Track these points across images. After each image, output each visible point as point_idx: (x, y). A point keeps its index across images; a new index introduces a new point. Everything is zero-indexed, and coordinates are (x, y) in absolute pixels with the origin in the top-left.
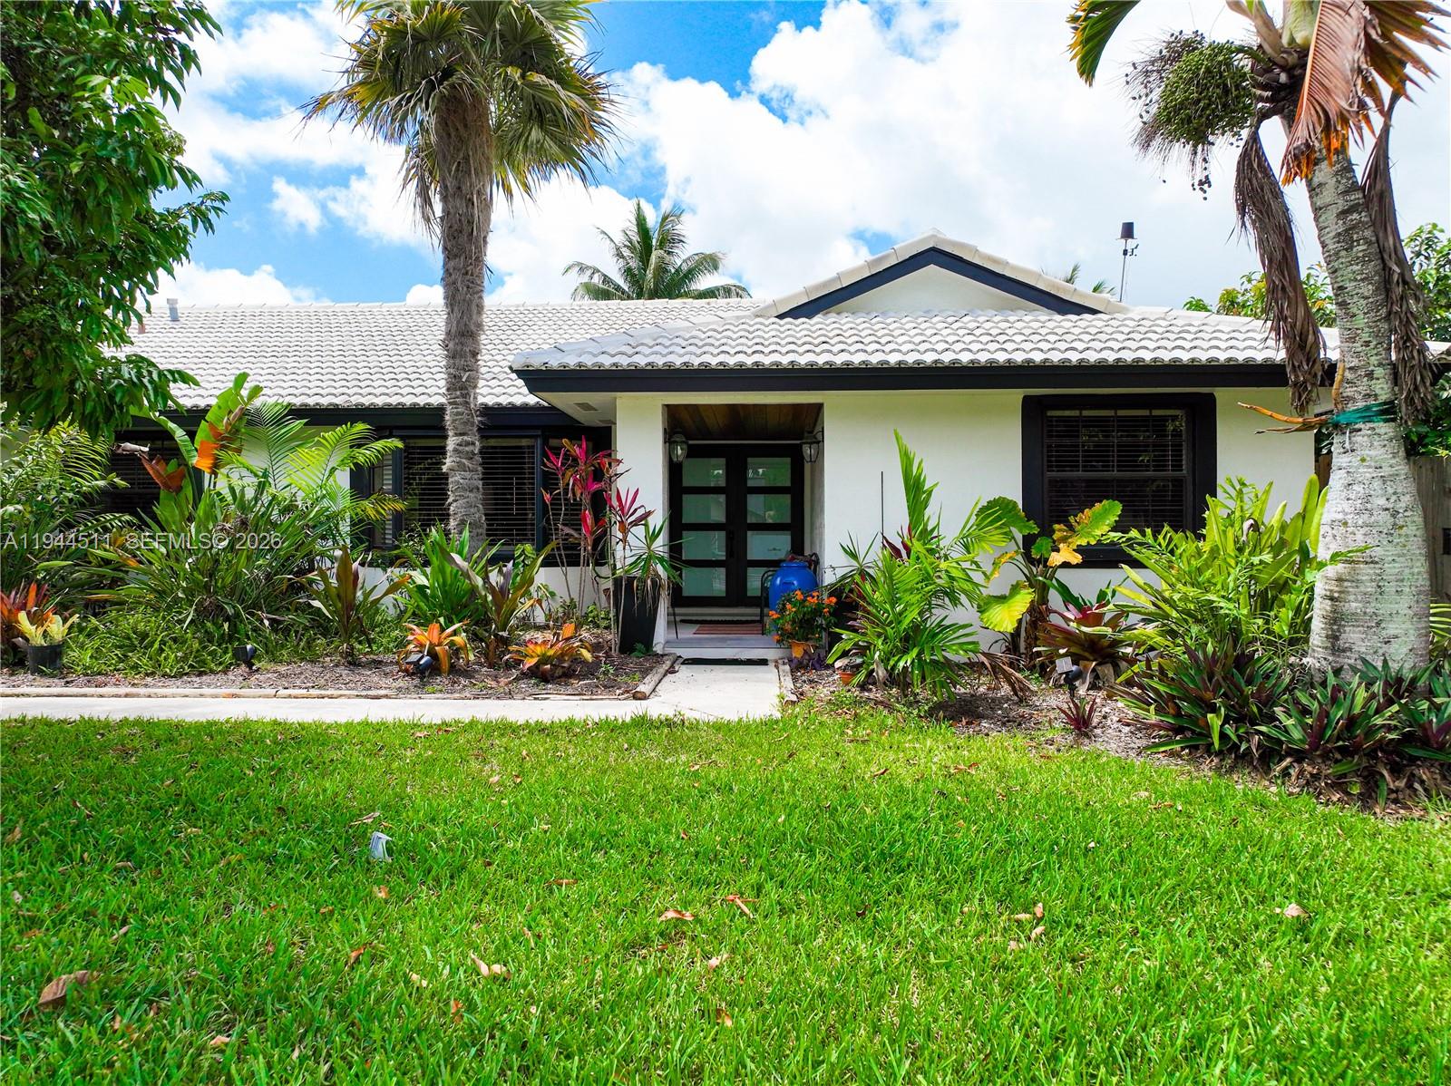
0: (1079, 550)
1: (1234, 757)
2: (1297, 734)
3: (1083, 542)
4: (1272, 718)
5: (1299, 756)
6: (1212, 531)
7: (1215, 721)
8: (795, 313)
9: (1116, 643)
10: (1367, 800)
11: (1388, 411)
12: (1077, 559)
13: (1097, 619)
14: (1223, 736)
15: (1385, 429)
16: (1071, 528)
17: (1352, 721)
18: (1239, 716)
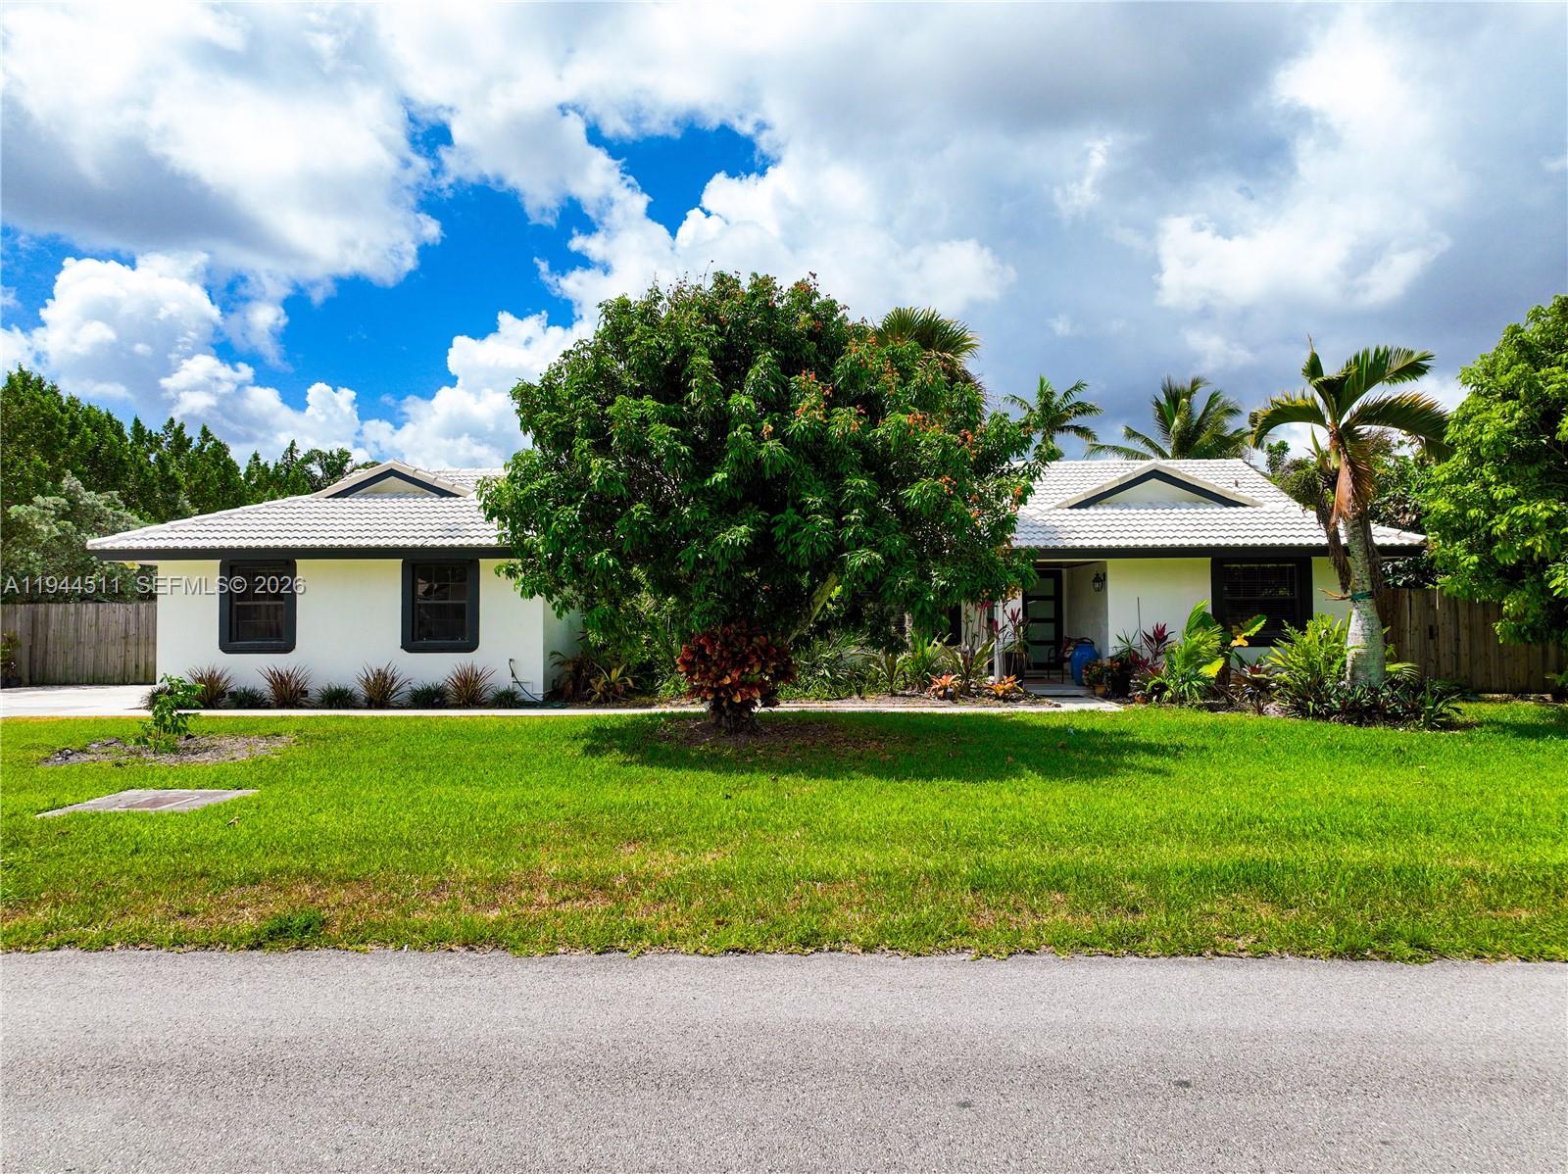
0: (1245, 638)
1: (1317, 716)
2: (1338, 706)
3: (1247, 634)
4: (1330, 702)
5: (1338, 713)
6: (1310, 632)
7: (1311, 704)
8: (1079, 506)
9: (1269, 681)
10: (1359, 725)
11: (1370, 595)
12: (1246, 643)
13: (1259, 671)
14: (1314, 709)
15: (1368, 601)
16: (1241, 628)
17: (1354, 702)
18: (1319, 701)
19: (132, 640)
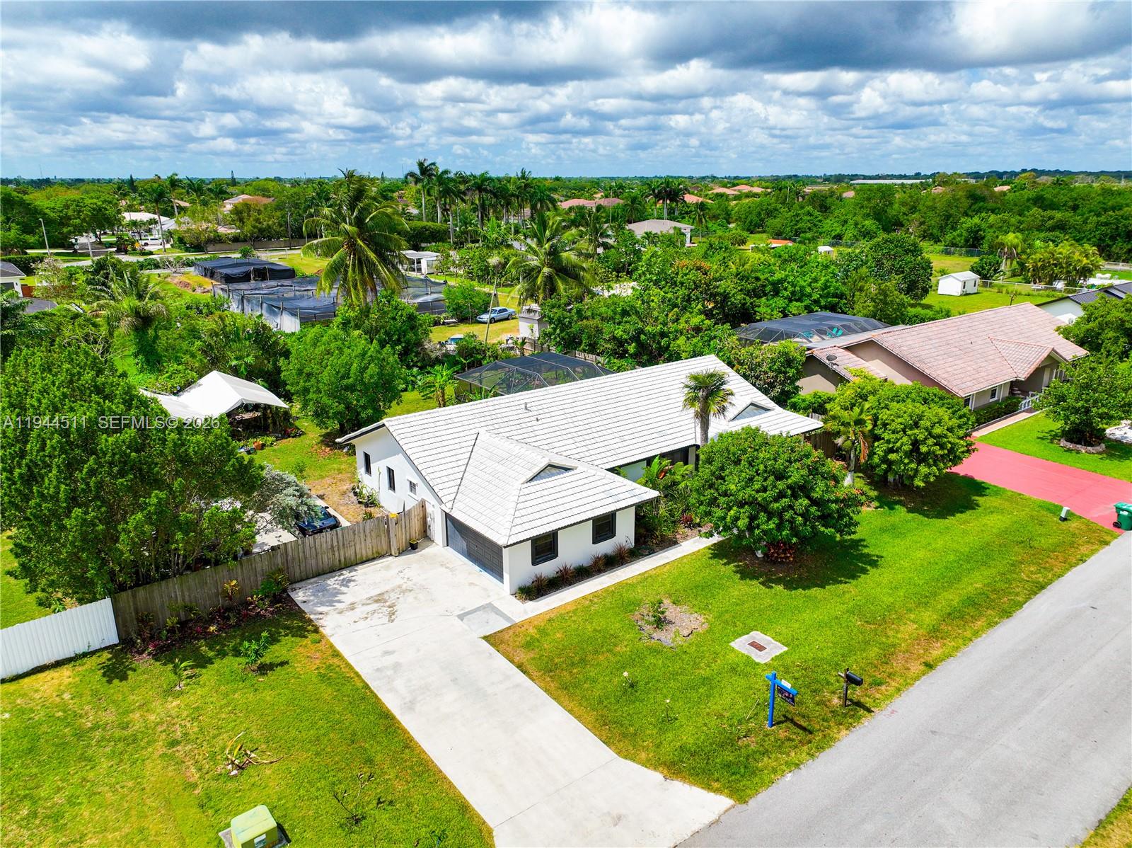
19: (336, 549)
